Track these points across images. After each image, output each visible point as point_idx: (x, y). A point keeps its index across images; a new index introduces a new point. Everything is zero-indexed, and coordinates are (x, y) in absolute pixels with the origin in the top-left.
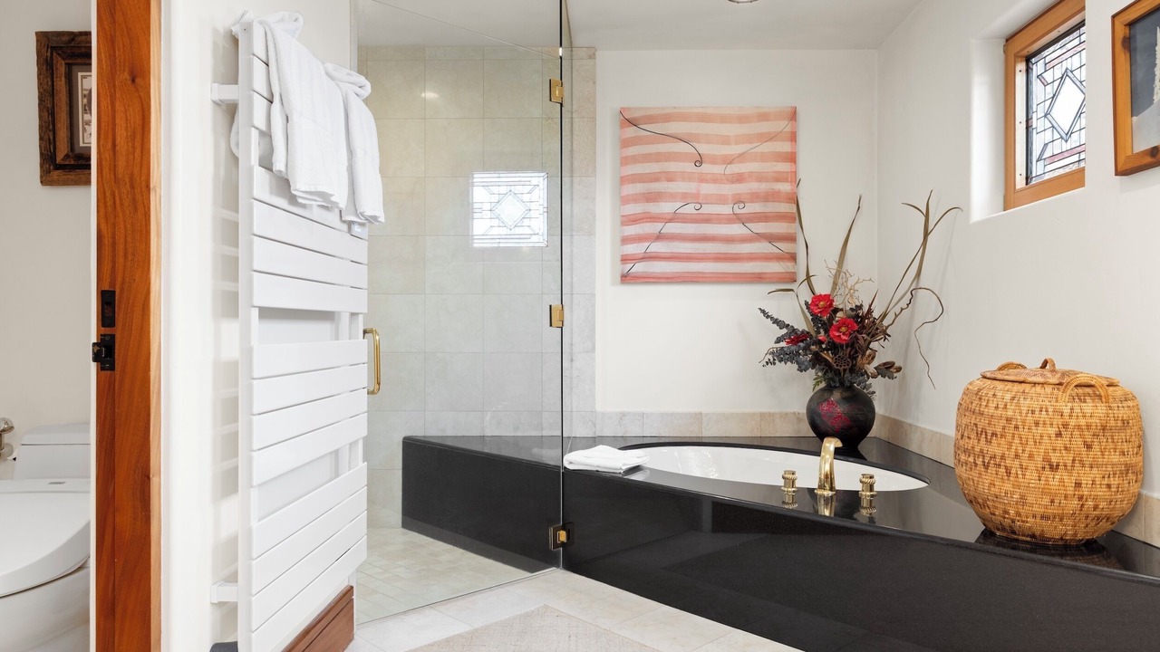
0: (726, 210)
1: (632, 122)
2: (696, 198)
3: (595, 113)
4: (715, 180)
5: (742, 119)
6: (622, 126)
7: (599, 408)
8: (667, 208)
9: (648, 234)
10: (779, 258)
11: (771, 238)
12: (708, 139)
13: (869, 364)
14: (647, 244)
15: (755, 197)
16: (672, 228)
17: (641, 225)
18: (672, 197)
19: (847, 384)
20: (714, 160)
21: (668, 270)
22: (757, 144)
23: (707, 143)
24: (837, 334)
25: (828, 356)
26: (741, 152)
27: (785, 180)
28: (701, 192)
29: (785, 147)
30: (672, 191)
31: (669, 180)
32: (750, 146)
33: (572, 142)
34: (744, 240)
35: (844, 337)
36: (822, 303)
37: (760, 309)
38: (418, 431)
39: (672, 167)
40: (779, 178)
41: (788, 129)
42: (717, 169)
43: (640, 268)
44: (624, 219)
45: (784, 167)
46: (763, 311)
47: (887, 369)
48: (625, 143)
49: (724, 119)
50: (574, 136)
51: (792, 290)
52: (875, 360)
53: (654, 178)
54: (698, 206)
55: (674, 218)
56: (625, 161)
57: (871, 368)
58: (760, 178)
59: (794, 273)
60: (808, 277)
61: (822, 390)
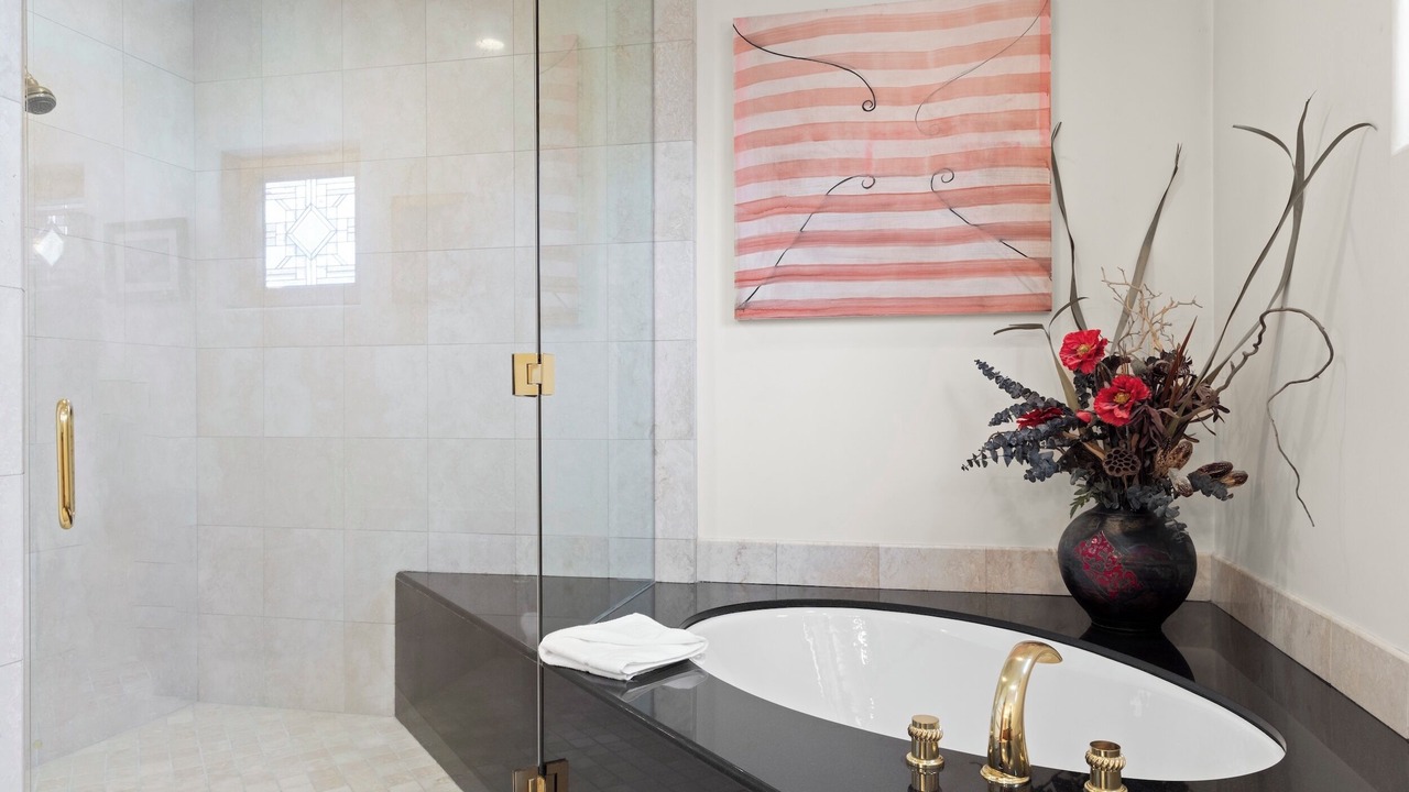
0: (920, 185)
1: (753, 42)
2: (867, 169)
3: (694, 30)
4: (899, 132)
5: (947, 21)
6: (738, 50)
7: (703, 536)
8: (813, 187)
9: (781, 234)
10: (1017, 269)
11: (1003, 233)
12: (886, 61)
13: (1179, 466)
14: (779, 252)
15: (972, 160)
16: (822, 222)
17: (770, 218)
18: (823, 167)
19: (1135, 505)
20: (897, 98)
21: (816, 296)
22: (974, 64)
23: (884, 68)
24: (1108, 408)
25: (1098, 449)
26: (945, 79)
27: (1030, 126)
28: (875, 156)
29: (1030, 65)
30: (822, 157)
31: (818, 138)
32: (962, 68)
33: (653, 84)
34: (951, 238)
35: (1123, 414)
36: (1083, 347)
37: (978, 362)
38: (416, 564)
39: (822, 114)
40: (1018, 122)
41: (1035, 31)
42: (903, 114)
43: (767, 293)
44: (742, 210)
45: (1029, 101)
46: (982, 366)
47: (1216, 479)
48: (742, 79)
49: (915, 23)
50: (657, 74)
51: (1040, 326)
52: (1192, 458)
53: (792, 136)
54: (868, 182)
55: (826, 205)
56: (741, 110)
57: (1180, 477)
58: (983, 124)
59: (1049, 295)
60: (1074, 301)
61: (1088, 514)
